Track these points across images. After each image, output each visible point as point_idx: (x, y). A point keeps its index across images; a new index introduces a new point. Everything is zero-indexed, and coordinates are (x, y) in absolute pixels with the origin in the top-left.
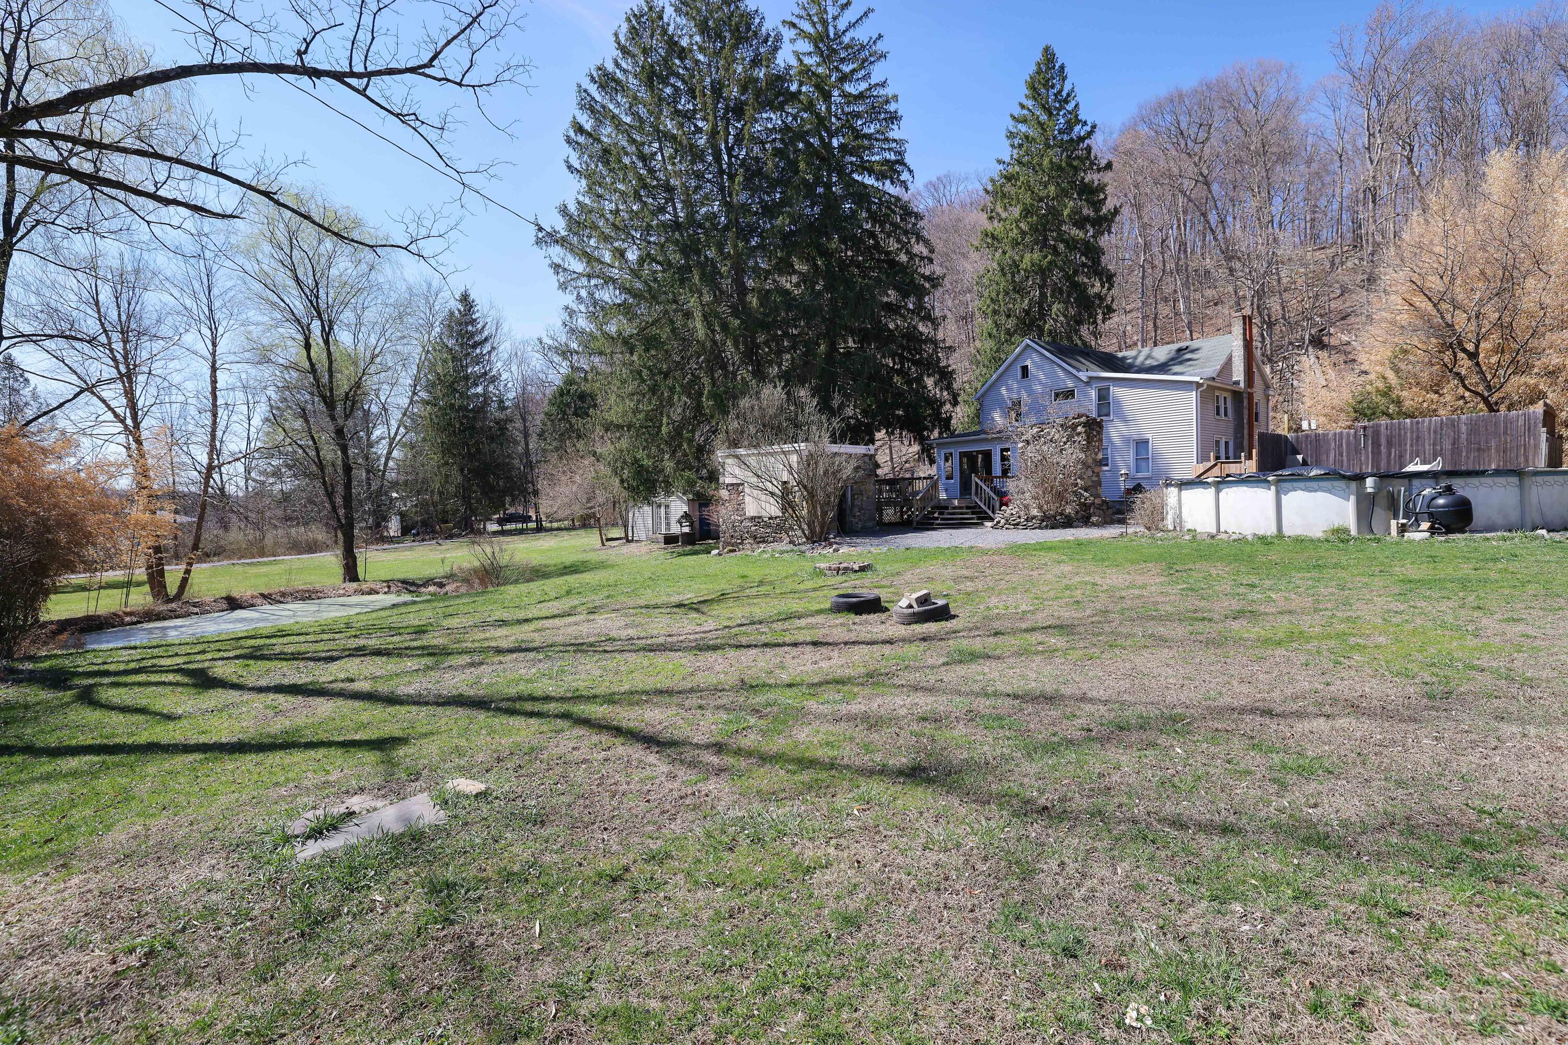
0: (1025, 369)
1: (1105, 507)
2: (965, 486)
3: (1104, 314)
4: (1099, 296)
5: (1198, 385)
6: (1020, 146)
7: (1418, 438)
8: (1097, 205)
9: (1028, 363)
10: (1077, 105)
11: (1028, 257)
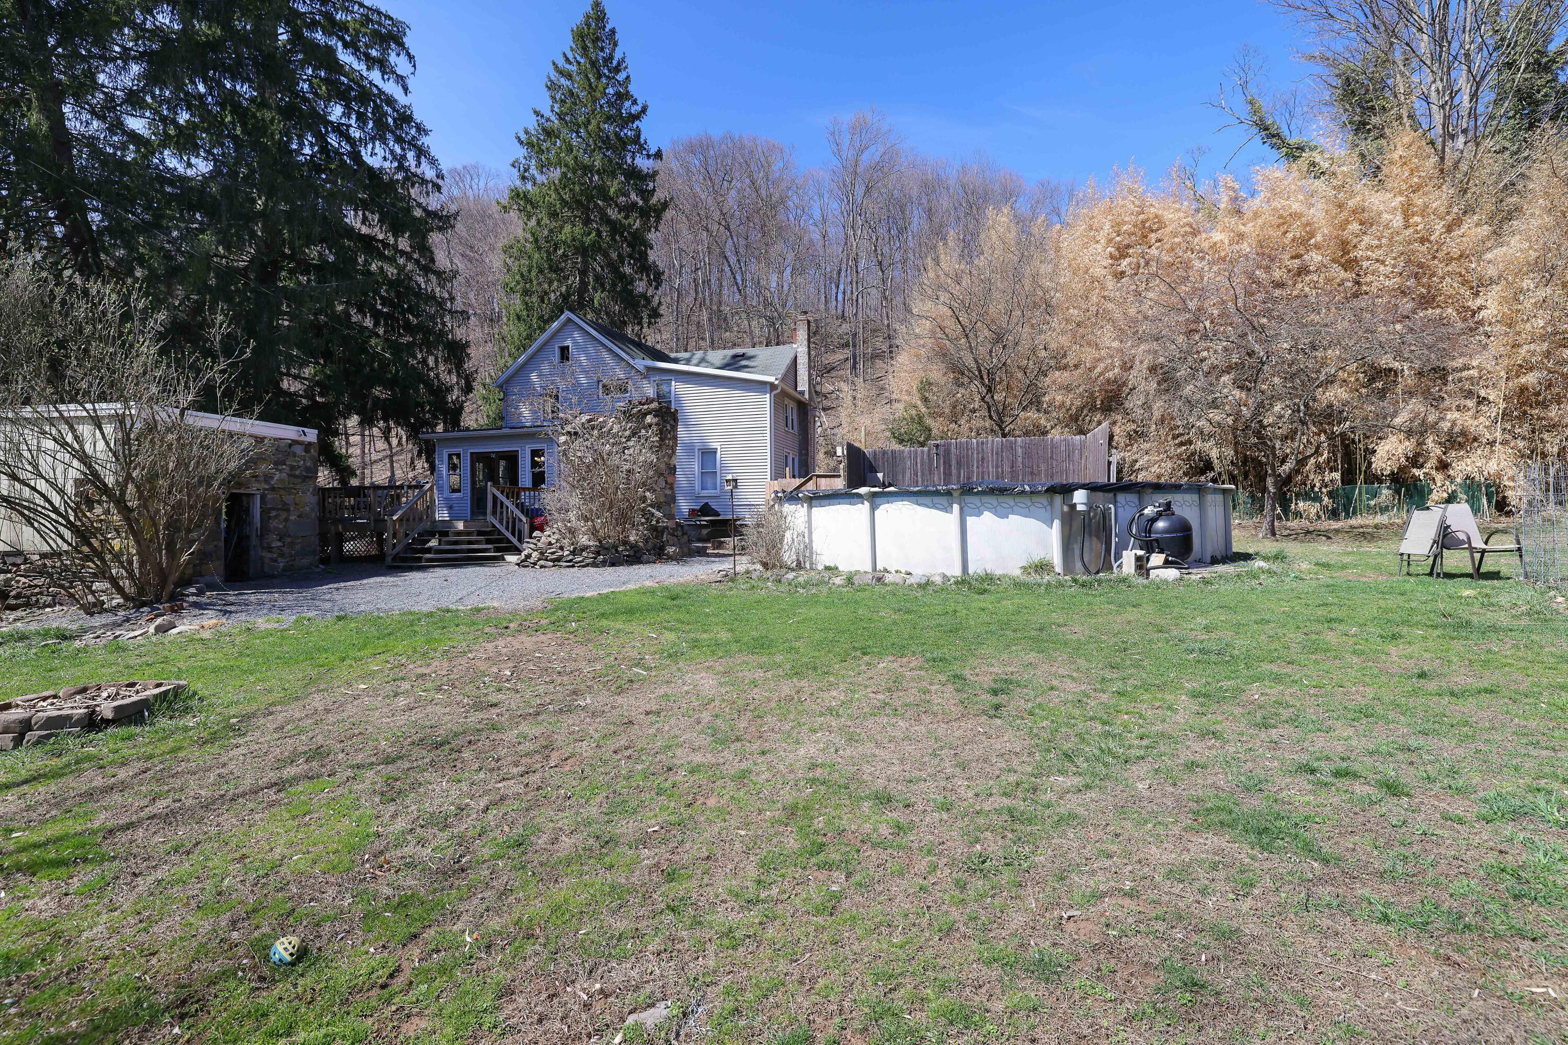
0: (564, 351)
1: (680, 533)
2: (478, 501)
3: (650, 316)
4: (644, 296)
5: (773, 386)
6: (563, 102)
7: (983, 459)
8: (646, 194)
9: (568, 343)
10: (628, 77)
11: (568, 228)
